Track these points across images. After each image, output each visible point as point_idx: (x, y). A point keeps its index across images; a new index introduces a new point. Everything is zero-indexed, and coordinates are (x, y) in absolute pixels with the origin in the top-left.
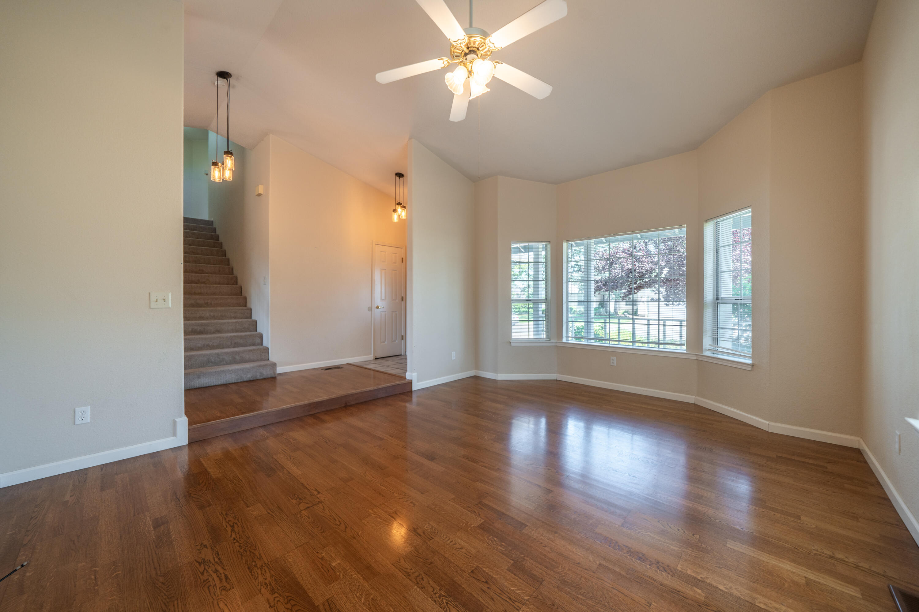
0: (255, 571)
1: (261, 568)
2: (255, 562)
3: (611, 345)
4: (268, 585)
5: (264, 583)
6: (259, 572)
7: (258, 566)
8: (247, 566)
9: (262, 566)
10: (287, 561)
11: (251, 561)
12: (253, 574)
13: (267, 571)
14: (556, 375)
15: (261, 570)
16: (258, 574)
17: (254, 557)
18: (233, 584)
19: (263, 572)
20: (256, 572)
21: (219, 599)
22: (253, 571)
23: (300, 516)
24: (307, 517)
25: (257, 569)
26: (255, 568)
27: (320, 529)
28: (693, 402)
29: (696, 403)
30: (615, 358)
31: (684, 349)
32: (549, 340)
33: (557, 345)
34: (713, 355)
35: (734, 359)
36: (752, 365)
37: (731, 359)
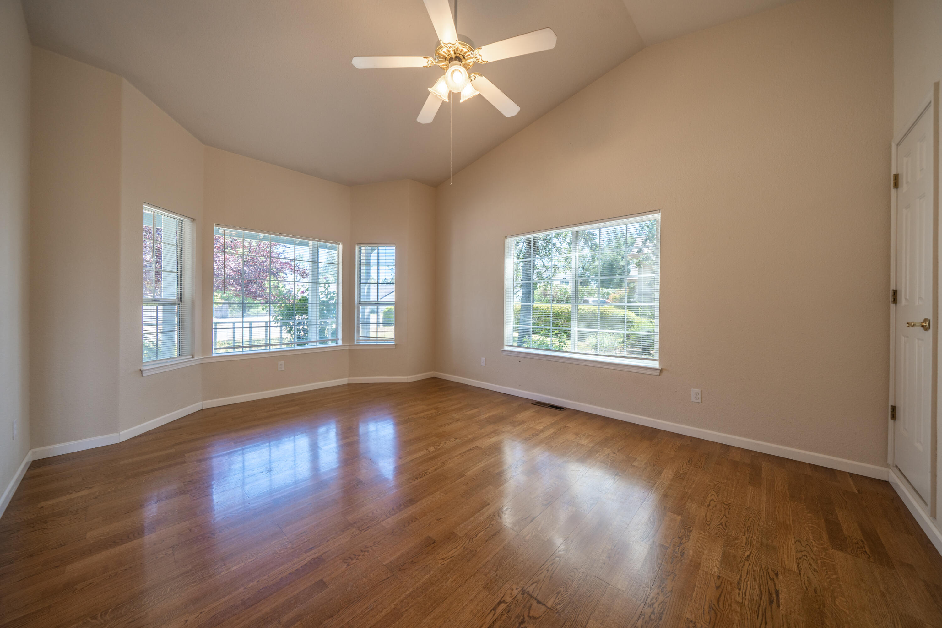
0: (659, 610)
1: (652, 606)
2: (650, 617)
3: (271, 351)
4: (661, 588)
5: (663, 593)
6: (656, 605)
7: (652, 610)
8: (660, 623)
9: (649, 606)
10: (629, 586)
11: (652, 622)
12: (662, 610)
13: (651, 597)
14: (201, 403)
15: (654, 603)
16: (659, 605)
17: (646, 622)
18: (685, 623)
19: (654, 600)
20: (660, 608)
21: (706, 625)
22: (661, 612)
23: (560, 604)
24: (557, 596)
25: (656, 610)
26: (656, 612)
27: (573, 573)
28: (346, 383)
29: (349, 383)
30: (283, 362)
31: (340, 343)
32: (192, 357)
33: (204, 362)
34: (361, 344)
35: (378, 344)
36: (396, 345)
37: (376, 344)
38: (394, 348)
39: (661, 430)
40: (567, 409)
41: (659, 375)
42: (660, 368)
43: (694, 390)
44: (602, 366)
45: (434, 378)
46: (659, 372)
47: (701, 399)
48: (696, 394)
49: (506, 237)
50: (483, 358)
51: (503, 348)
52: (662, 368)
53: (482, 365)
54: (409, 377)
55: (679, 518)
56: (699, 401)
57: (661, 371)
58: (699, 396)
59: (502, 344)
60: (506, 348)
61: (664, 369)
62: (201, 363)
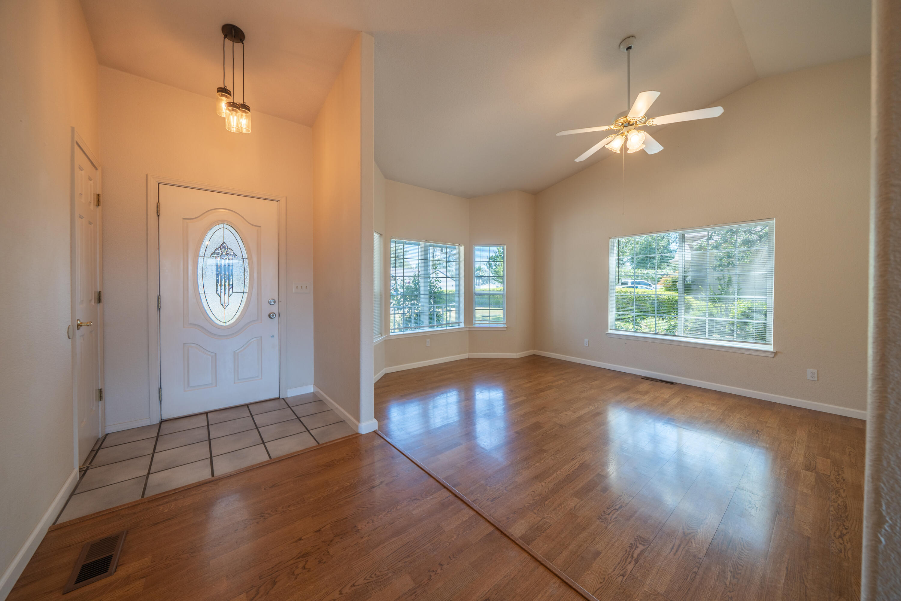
14: (385, 369)
28: (467, 357)
29: (469, 357)
30: (429, 340)
31: (462, 325)
32: (380, 335)
33: (386, 339)
34: (476, 326)
35: (490, 326)
36: (506, 327)
37: (488, 326)
38: (505, 330)
39: (776, 403)
40: (676, 383)
41: (774, 357)
42: (775, 351)
43: (809, 371)
44: (713, 349)
45: (534, 355)
46: (773, 354)
47: (818, 378)
48: (813, 373)
49: (610, 238)
50: (586, 340)
51: (608, 331)
52: (776, 351)
53: (585, 345)
54: (518, 354)
55: (829, 461)
56: (816, 379)
57: (776, 354)
58: (816, 375)
59: (607, 328)
60: (610, 331)
61: (779, 352)
62: (385, 340)
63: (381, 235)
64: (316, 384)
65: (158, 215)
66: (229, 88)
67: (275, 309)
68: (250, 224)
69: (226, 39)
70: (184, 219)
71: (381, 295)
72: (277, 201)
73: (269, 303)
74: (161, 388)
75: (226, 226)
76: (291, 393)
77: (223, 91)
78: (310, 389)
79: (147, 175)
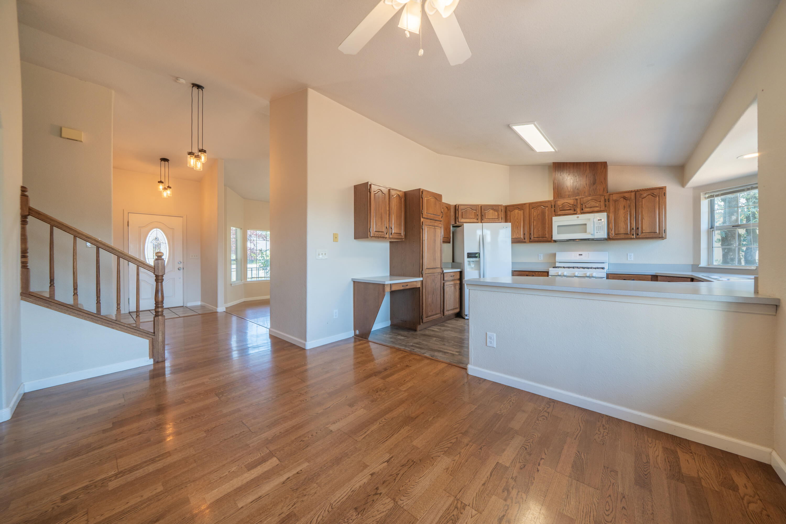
62: (244, 284)
63: (241, 229)
64: (202, 300)
65: (128, 226)
66: (163, 180)
67: (181, 266)
68: (169, 228)
69: (162, 162)
70: (139, 227)
71: (241, 260)
72: (182, 217)
73: (178, 263)
74: (129, 298)
75: (158, 229)
76: (189, 304)
77: (161, 182)
78: (199, 303)
79: (124, 210)
